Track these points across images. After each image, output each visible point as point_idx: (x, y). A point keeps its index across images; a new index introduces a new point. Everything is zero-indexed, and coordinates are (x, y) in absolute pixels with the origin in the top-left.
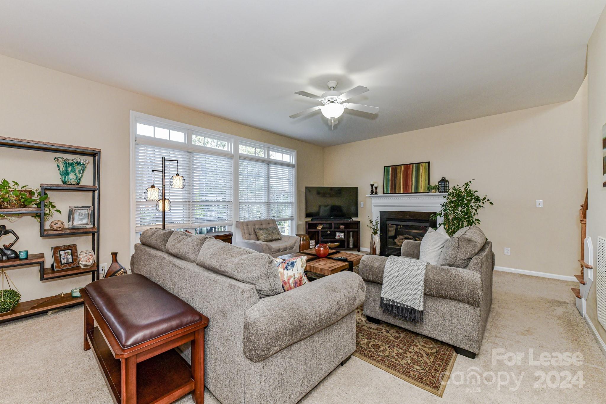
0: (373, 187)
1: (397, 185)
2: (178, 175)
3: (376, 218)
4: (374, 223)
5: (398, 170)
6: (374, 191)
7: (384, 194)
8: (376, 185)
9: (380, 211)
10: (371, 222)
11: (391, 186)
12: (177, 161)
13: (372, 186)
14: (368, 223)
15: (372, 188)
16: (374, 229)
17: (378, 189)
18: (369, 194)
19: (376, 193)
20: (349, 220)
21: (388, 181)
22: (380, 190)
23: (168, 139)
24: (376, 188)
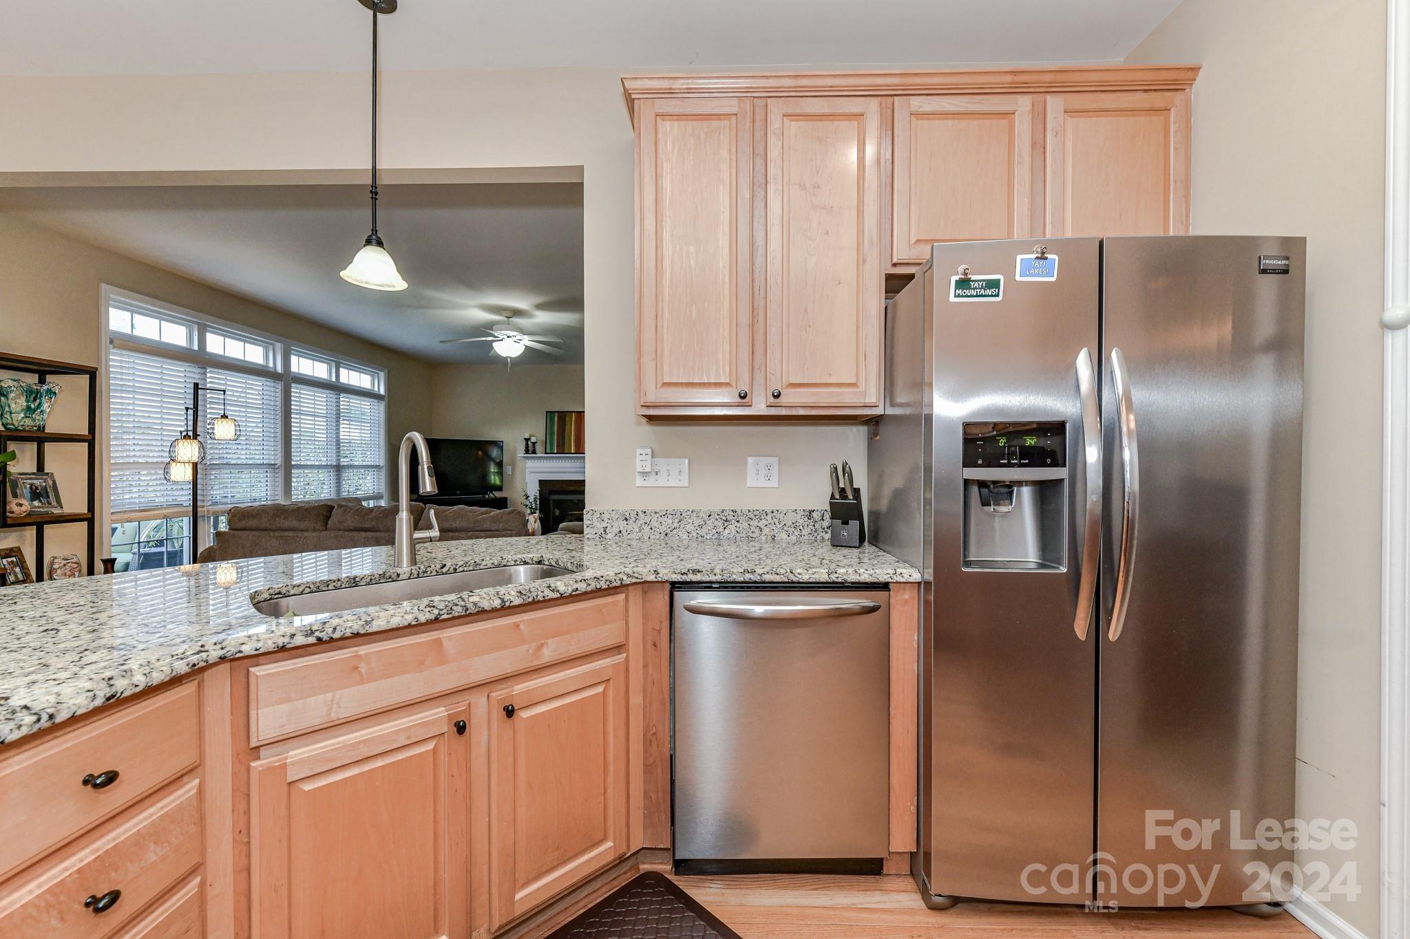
0: (529, 443)
1: (567, 441)
2: (225, 416)
3: (533, 491)
4: (532, 499)
5: (568, 419)
6: (530, 449)
7: (546, 453)
8: (533, 440)
9: (540, 481)
10: (527, 497)
11: (558, 443)
12: (224, 391)
13: (527, 440)
14: (523, 499)
15: (527, 444)
16: (531, 508)
17: (536, 445)
18: (521, 453)
19: (534, 452)
20: (487, 496)
21: (552, 434)
22: (539, 448)
23: (158, 339)
24: (534, 444)
